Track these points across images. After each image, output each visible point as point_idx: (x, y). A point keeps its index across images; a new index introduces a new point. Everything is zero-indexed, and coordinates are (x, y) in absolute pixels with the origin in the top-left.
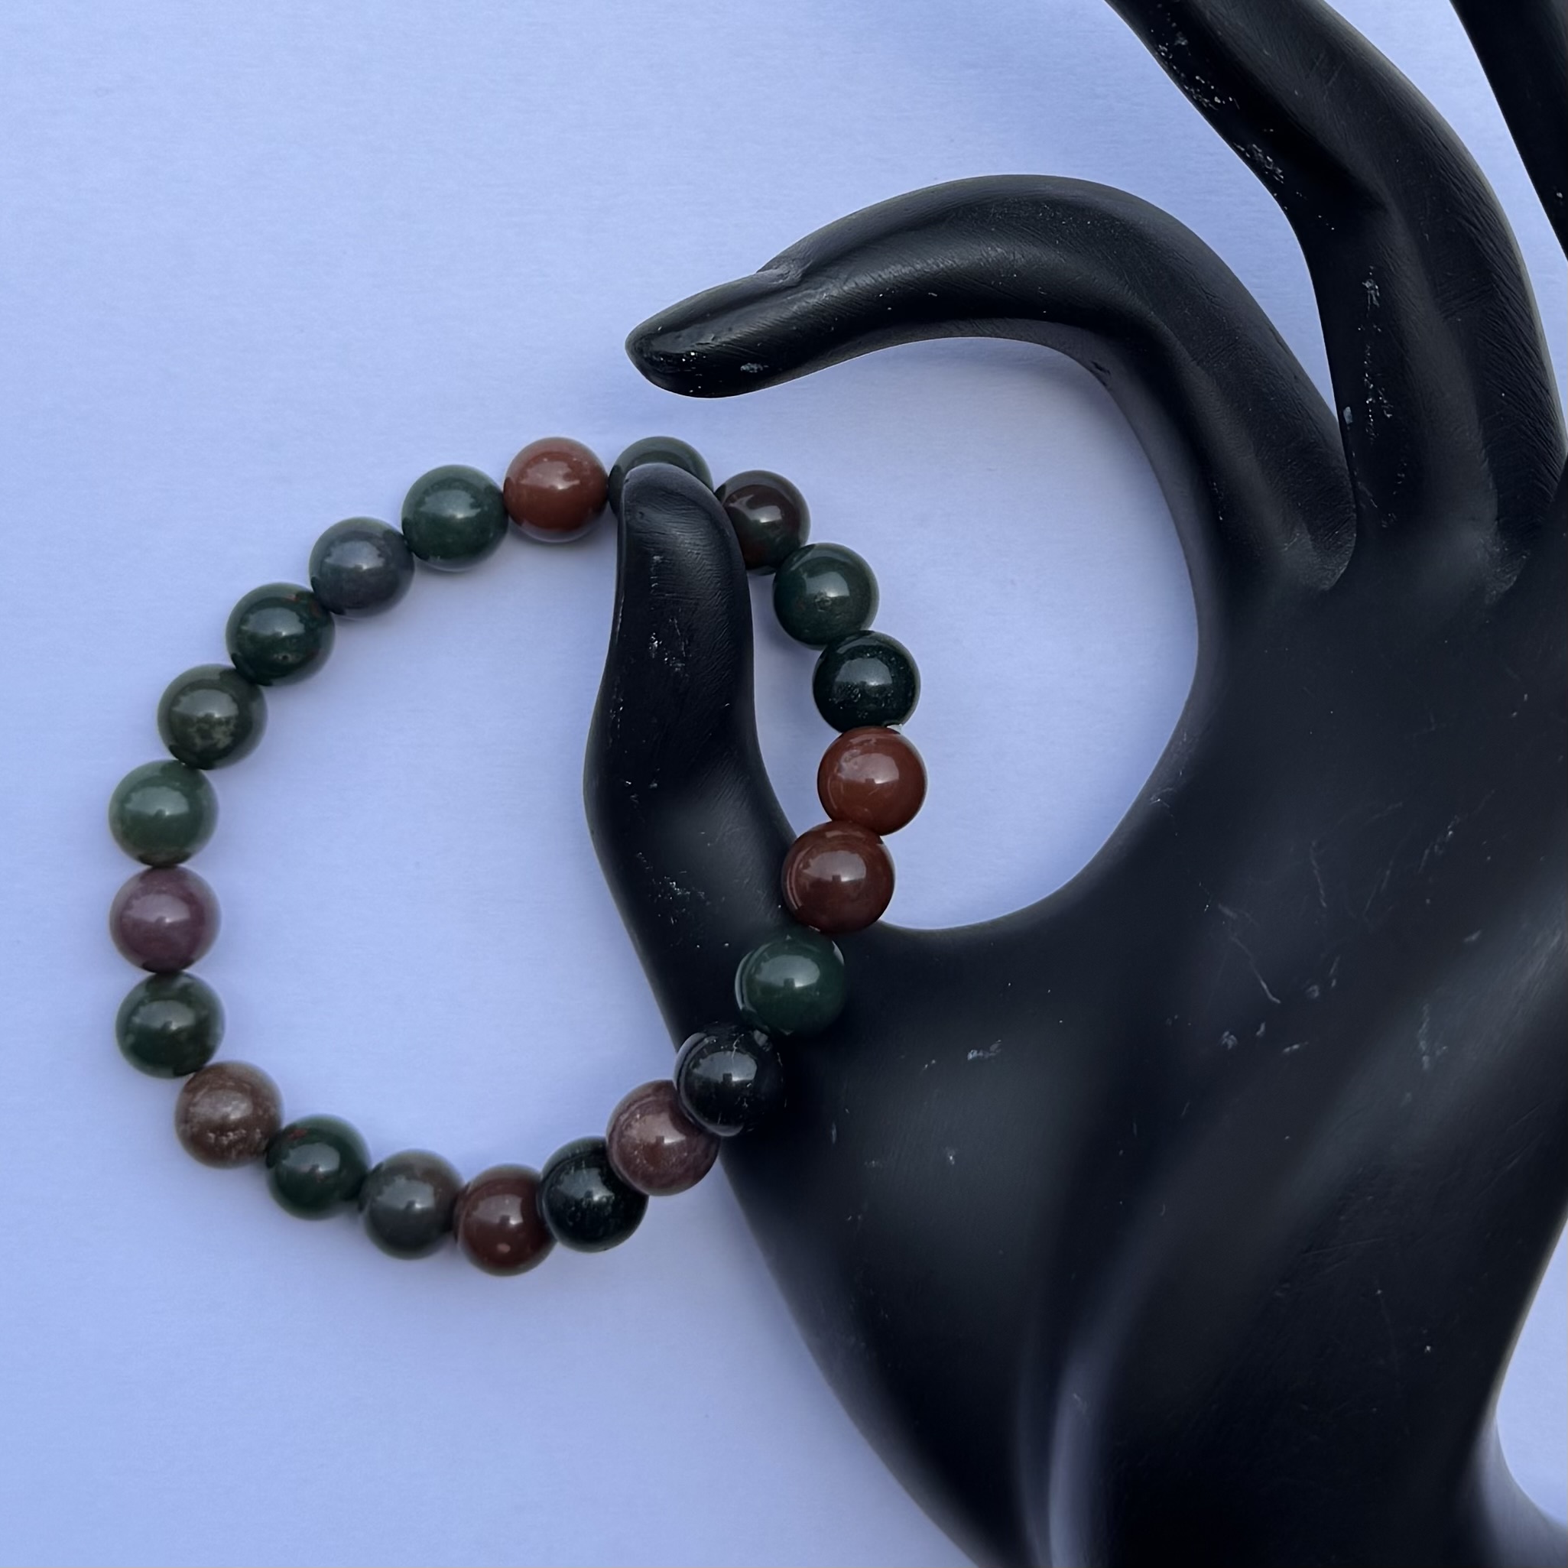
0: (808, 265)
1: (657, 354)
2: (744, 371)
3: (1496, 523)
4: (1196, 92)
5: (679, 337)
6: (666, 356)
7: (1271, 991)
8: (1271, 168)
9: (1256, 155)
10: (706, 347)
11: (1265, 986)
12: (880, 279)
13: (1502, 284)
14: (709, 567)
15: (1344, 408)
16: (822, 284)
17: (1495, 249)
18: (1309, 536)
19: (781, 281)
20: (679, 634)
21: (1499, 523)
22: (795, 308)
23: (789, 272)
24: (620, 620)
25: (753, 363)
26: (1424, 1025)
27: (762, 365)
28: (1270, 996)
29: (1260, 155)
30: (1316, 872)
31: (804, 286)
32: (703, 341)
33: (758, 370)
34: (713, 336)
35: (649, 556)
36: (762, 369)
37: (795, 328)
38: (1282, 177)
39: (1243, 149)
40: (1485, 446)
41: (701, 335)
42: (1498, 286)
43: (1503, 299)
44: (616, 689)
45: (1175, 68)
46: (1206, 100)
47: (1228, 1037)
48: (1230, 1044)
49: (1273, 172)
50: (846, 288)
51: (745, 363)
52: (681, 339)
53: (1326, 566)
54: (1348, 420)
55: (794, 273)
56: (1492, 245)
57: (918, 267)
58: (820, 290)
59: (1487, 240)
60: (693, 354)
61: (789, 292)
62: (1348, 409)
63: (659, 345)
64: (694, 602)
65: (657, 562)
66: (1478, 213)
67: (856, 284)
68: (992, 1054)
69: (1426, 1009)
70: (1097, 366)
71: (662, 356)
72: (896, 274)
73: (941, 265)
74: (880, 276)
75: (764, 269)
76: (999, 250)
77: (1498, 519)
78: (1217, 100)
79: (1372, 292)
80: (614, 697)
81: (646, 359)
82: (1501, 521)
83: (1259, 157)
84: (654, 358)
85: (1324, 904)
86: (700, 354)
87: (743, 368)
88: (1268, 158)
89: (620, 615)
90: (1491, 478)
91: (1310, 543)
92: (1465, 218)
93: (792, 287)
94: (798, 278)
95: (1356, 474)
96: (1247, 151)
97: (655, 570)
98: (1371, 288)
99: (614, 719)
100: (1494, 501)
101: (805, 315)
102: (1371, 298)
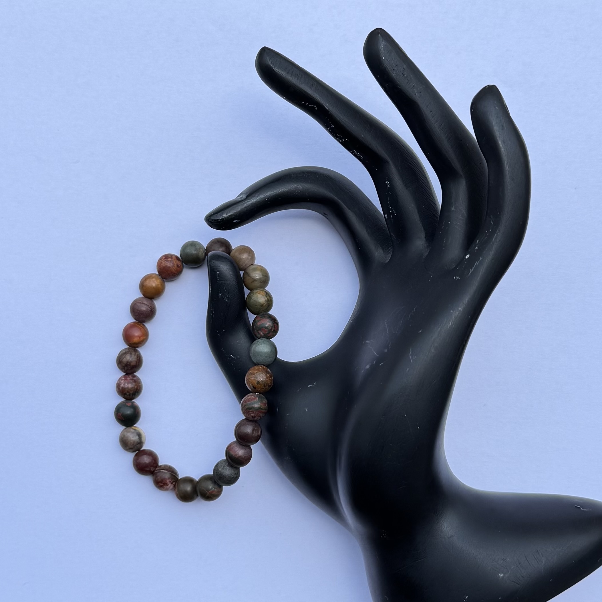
0: (248, 194)
2: (235, 222)
4: (338, 139)
5: (217, 215)
6: (214, 220)
7: (377, 354)
10: (225, 217)
11: (375, 353)
12: (266, 196)
13: (421, 179)
16: (251, 198)
17: (419, 171)
18: (382, 250)
19: (241, 199)
20: (226, 291)
21: (426, 239)
22: (245, 205)
23: (243, 197)
25: (236, 220)
26: (410, 353)
27: (239, 220)
28: (376, 355)
29: (356, 153)
30: (386, 326)
31: (247, 199)
32: (223, 216)
33: (238, 221)
34: (226, 214)
35: (216, 272)
37: (246, 210)
38: (362, 157)
39: (351, 152)
40: (420, 219)
41: (223, 214)
42: (420, 180)
43: (422, 183)
44: (211, 307)
45: (332, 133)
46: (341, 140)
47: (368, 366)
49: (360, 157)
50: (258, 199)
51: (234, 220)
52: (218, 216)
53: (387, 257)
54: (386, 218)
55: (244, 196)
56: (417, 169)
57: (275, 191)
58: (251, 200)
59: (416, 168)
60: (221, 219)
61: (244, 201)
62: (386, 215)
63: (212, 218)
64: (228, 283)
65: (218, 274)
66: (413, 162)
67: (260, 198)
68: (314, 385)
70: (324, 214)
72: (270, 194)
73: (281, 191)
74: (266, 195)
75: (237, 197)
76: (295, 185)
77: (425, 237)
78: (343, 140)
80: (211, 310)
81: (210, 222)
84: (212, 221)
85: (388, 332)
86: (223, 219)
87: (234, 221)
88: (358, 153)
90: (422, 227)
91: (382, 252)
92: (409, 163)
93: (244, 200)
94: (246, 197)
95: (390, 231)
96: (353, 152)
97: (218, 276)
98: (388, 183)
99: (212, 315)
100: (424, 233)
101: (248, 207)
102: (388, 186)
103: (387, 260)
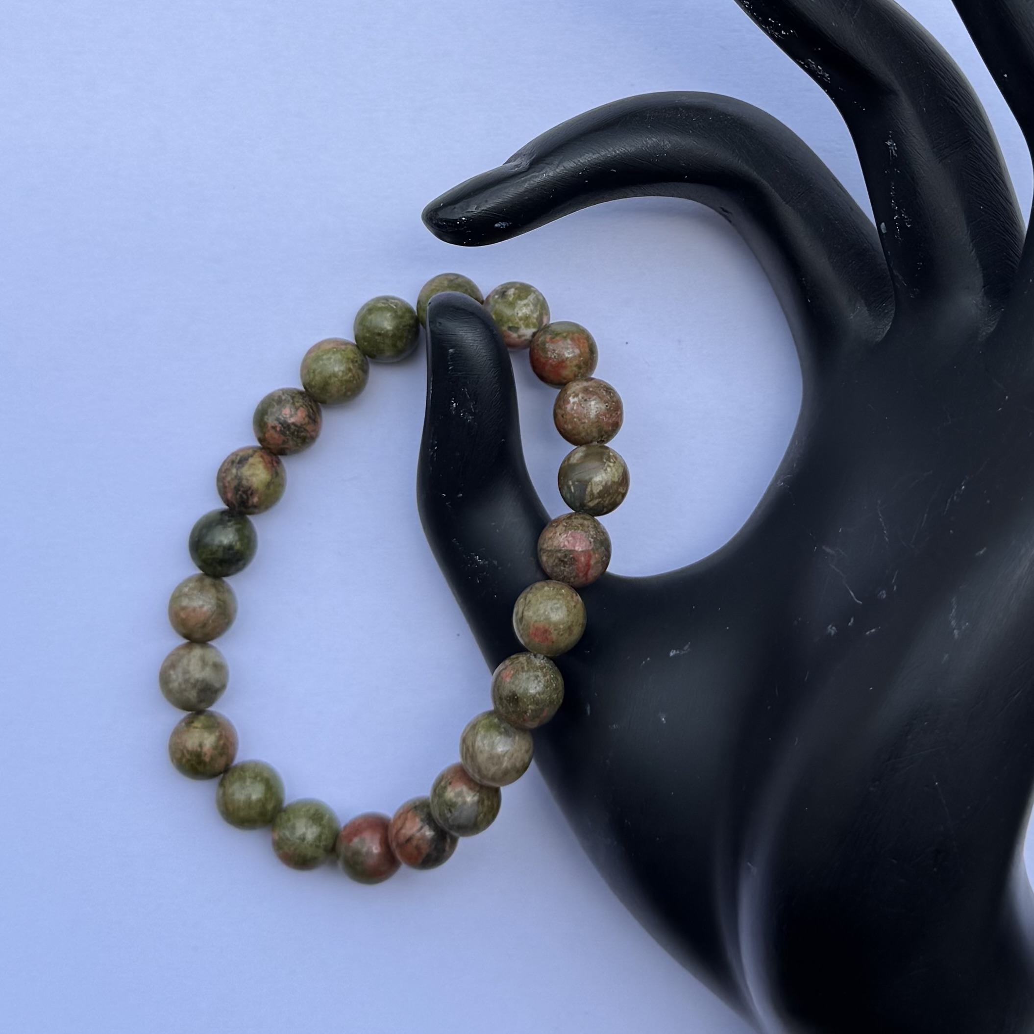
0: (533, 158)
1: (441, 220)
2: (497, 227)
3: (983, 290)
4: (770, 28)
5: (455, 208)
6: (447, 221)
8: (821, 73)
9: (811, 66)
10: (472, 214)
12: (579, 164)
13: (976, 137)
14: (485, 354)
15: (881, 223)
16: (544, 168)
17: (970, 116)
18: (866, 308)
19: (516, 169)
20: (469, 398)
21: (984, 290)
22: (526, 185)
23: (521, 164)
24: (431, 391)
25: (502, 222)
27: (509, 223)
29: (814, 66)
30: (881, 519)
31: (531, 171)
32: (470, 210)
33: (506, 226)
34: (476, 206)
35: (447, 350)
36: (508, 225)
37: (527, 198)
38: (829, 79)
39: (802, 63)
40: (972, 241)
41: (468, 206)
44: (432, 436)
45: (755, 14)
46: (776, 33)
47: (831, 628)
48: (833, 632)
49: (823, 76)
50: (558, 170)
51: (497, 222)
52: (456, 210)
53: (878, 327)
54: (884, 231)
55: (525, 163)
56: (967, 112)
57: (603, 153)
58: (542, 172)
59: (965, 109)
60: (464, 219)
61: (520, 176)
62: (883, 224)
63: (442, 215)
64: (476, 376)
65: (453, 354)
66: (957, 93)
67: (564, 167)
68: (685, 652)
69: (954, 600)
70: (723, 210)
71: (445, 221)
72: (590, 159)
73: (618, 152)
74: (579, 161)
75: (507, 162)
76: (654, 139)
77: (984, 287)
78: (783, 32)
79: (892, 148)
80: (431, 441)
81: (435, 224)
82: (986, 288)
83: (813, 67)
84: (440, 223)
86: (468, 218)
87: (496, 225)
88: (819, 67)
89: (431, 388)
90: (978, 261)
91: (867, 312)
92: (948, 96)
93: (523, 172)
94: (527, 166)
95: (891, 266)
96: (805, 64)
97: (451, 358)
98: (891, 145)
99: (432, 455)
100: (981, 275)
101: (533, 190)
102: (892, 152)
103: (879, 334)
